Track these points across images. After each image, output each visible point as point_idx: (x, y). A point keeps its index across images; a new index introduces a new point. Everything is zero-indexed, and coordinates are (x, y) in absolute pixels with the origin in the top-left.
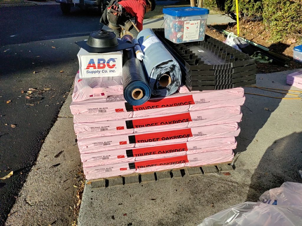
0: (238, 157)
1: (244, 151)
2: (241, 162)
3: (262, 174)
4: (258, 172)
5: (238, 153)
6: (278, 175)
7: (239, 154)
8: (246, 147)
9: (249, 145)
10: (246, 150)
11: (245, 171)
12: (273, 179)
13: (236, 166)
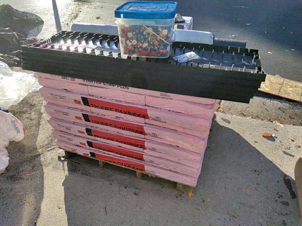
0: (64, 171)
1: (64, 182)
2: (57, 169)
3: (33, 172)
4: (38, 171)
5: (68, 175)
6: (18, 181)
7: (66, 175)
8: (64, 188)
9: (64, 194)
10: (63, 184)
11: (49, 164)
12: (21, 175)
13: (59, 162)
